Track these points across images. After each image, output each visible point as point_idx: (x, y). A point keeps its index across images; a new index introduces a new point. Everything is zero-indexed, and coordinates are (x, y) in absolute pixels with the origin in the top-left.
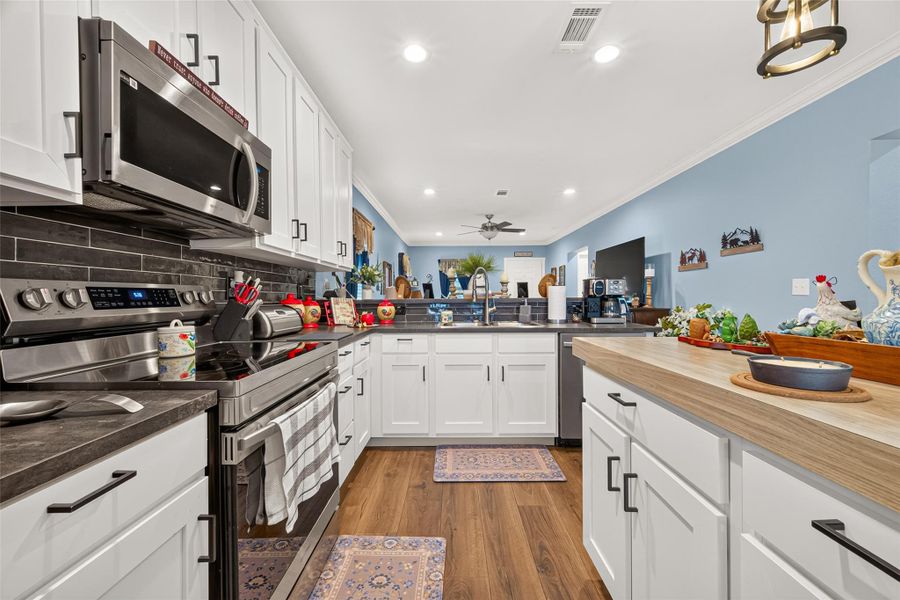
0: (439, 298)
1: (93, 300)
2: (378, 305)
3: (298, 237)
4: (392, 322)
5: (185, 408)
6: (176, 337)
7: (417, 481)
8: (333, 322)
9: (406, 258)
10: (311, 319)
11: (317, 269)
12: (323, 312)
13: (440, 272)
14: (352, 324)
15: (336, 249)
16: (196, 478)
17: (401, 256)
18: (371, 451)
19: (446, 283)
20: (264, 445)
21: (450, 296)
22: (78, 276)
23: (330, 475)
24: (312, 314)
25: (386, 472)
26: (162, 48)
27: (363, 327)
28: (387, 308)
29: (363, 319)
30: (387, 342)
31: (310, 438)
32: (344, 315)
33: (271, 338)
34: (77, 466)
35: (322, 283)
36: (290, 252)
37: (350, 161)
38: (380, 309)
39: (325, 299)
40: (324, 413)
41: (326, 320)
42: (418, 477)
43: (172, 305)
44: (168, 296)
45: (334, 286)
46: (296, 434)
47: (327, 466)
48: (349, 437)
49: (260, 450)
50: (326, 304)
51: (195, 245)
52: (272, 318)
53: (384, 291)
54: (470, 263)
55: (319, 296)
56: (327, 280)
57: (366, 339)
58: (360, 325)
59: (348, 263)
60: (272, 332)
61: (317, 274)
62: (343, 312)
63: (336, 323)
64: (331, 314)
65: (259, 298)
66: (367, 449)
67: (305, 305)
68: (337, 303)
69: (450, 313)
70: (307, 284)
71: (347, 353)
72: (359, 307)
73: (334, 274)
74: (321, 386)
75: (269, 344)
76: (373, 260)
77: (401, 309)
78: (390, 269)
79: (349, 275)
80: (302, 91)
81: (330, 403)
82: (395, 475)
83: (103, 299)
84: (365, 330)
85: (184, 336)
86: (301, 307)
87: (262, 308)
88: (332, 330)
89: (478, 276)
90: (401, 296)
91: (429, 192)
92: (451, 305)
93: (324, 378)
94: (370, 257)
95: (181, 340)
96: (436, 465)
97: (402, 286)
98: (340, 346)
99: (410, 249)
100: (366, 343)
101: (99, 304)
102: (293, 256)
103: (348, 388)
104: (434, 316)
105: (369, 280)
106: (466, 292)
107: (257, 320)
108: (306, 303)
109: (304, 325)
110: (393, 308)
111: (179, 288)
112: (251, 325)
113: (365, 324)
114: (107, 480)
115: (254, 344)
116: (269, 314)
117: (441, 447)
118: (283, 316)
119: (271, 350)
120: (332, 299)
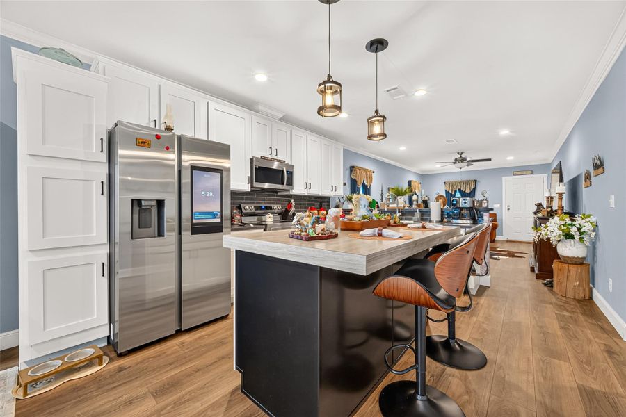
3: (307, 188)
13: (446, 190)
17: (410, 182)
36: (305, 193)
43: (270, 210)
44: (270, 207)
59: (339, 194)
61: (331, 198)
65: (293, 208)
83: (257, 208)
87: (297, 211)
111: (272, 205)
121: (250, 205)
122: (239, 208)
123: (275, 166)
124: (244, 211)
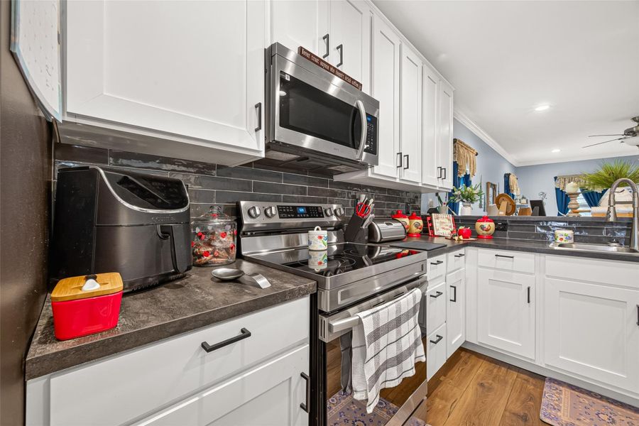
0: (555, 214)
1: (280, 213)
2: (476, 221)
3: (401, 166)
4: (490, 237)
5: (292, 292)
6: (316, 237)
7: (517, 407)
8: (433, 233)
9: (512, 178)
10: (415, 230)
11: (422, 191)
12: (425, 224)
13: (556, 189)
14: (449, 236)
15: (436, 173)
16: (301, 344)
17: (507, 177)
18: (464, 354)
19: (563, 200)
20: (351, 331)
21: (570, 214)
22: (276, 199)
23: (412, 373)
24: (416, 226)
25: (479, 380)
26: (305, 50)
27: (459, 240)
28: (486, 224)
29: (460, 233)
30: (485, 256)
31: (393, 335)
32: (443, 228)
33: (380, 243)
34: (218, 321)
35: (426, 202)
36: (395, 178)
37: (451, 99)
38: (478, 224)
39: (428, 214)
40: (408, 316)
41: (428, 232)
42: (518, 404)
43: (319, 217)
44: (317, 210)
45: (436, 204)
46: (378, 329)
47: (409, 364)
48: (440, 338)
49: (348, 335)
50: (428, 219)
51: (337, 178)
52: (382, 228)
53: (487, 208)
54: (607, 175)
55: (424, 212)
56: (431, 200)
57: (462, 251)
58: (456, 238)
59: (448, 184)
60: (381, 238)
61: (422, 195)
62: (443, 225)
63: (436, 234)
64: (432, 227)
65: (372, 213)
66: (461, 349)
67: (409, 218)
68: (438, 218)
69: (570, 233)
70: (414, 203)
71: (439, 262)
72: (457, 221)
73: (437, 194)
74: (410, 289)
75: (379, 248)
76: (475, 181)
77: (502, 226)
78: (494, 189)
79: (451, 194)
80: (408, 51)
81: (414, 308)
82: (490, 389)
83: (284, 213)
84: (461, 242)
85: (320, 237)
86: (406, 220)
87: (375, 220)
88: (432, 240)
89: (619, 189)
90: (502, 213)
91: (543, 108)
92: (570, 224)
93: (414, 282)
94: (472, 179)
95: (319, 240)
96: (544, 400)
97: (504, 204)
98: (429, 256)
99: (517, 170)
100: (461, 255)
101: (282, 215)
102: (398, 181)
103: (439, 293)
104: (545, 235)
105: (469, 198)
106: (594, 209)
107: (371, 228)
108: (411, 218)
109: (409, 235)
110: (492, 224)
111: (324, 206)
112: (366, 232)
113: (461, 237)
114: (237, 333)
115: (369, 246)
116: (379, 225)
117: (552, 380)
118: (390, 226)
119: (381, 251)
120: (433, 214)
121: (266, 205)
122: (236, 212)
123: (334, 88)
124: (247, 221)
